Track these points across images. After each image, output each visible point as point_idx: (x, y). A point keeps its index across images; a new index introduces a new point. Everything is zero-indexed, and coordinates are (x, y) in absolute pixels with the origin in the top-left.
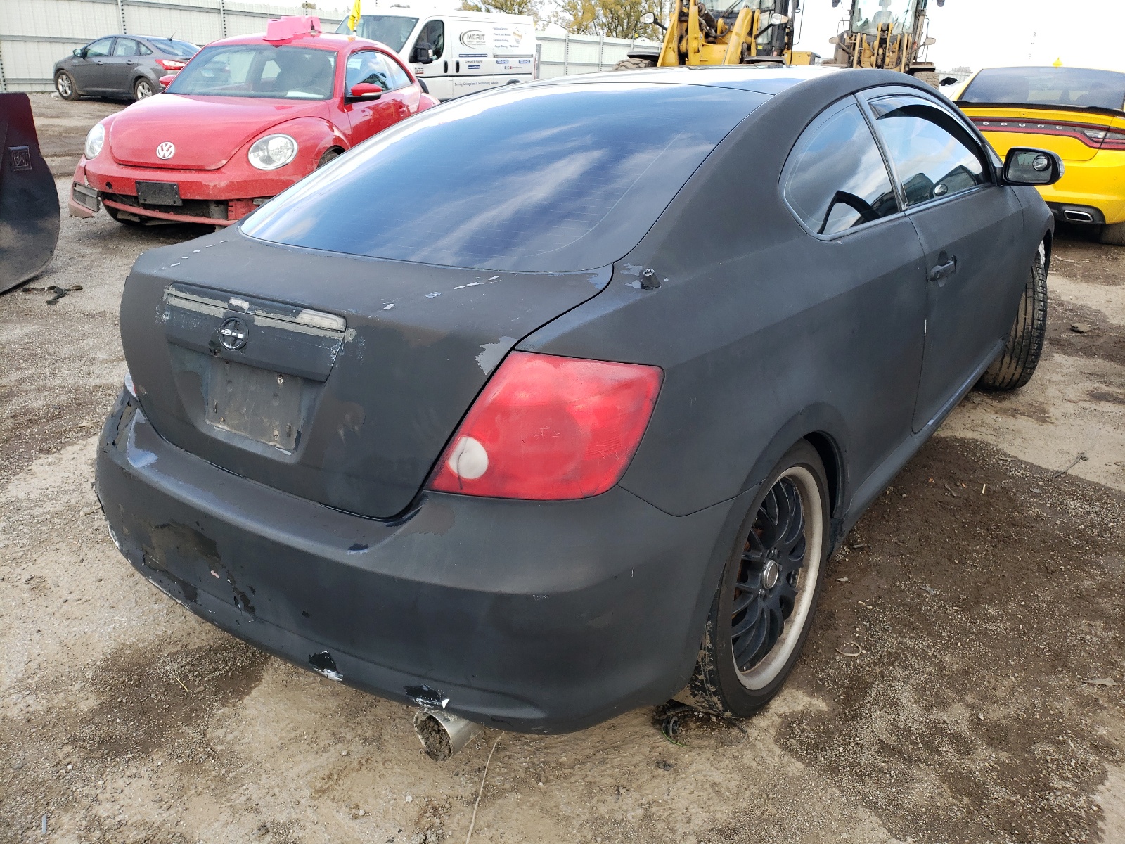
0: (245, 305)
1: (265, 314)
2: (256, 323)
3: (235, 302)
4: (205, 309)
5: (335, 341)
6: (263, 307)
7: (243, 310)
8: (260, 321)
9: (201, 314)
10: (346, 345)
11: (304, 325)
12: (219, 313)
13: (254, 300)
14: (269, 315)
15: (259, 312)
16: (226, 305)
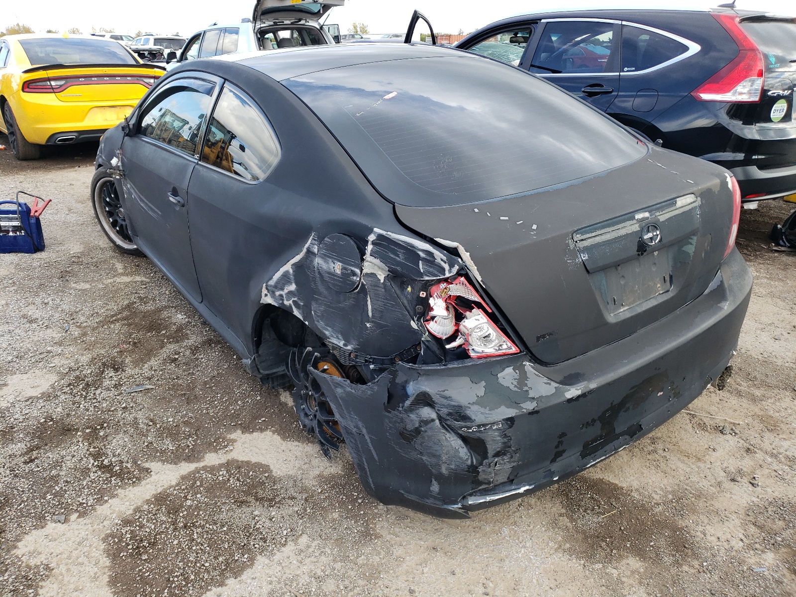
0: (647, 214)
1: (661, 213)
2: (661, 220)
3: (639, 216)
4: (623, 232)
5: (696, 207)
6: (658, 209)
7: (647, 218)
8: (662, 218)
9: (621, 237)
10: (700, 207)
11: (682, 207)
12: (636, 228)
13: (650, 209)
14: (664, 212)
15: (658, 214)
16: (635, 221)
